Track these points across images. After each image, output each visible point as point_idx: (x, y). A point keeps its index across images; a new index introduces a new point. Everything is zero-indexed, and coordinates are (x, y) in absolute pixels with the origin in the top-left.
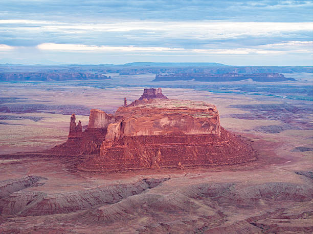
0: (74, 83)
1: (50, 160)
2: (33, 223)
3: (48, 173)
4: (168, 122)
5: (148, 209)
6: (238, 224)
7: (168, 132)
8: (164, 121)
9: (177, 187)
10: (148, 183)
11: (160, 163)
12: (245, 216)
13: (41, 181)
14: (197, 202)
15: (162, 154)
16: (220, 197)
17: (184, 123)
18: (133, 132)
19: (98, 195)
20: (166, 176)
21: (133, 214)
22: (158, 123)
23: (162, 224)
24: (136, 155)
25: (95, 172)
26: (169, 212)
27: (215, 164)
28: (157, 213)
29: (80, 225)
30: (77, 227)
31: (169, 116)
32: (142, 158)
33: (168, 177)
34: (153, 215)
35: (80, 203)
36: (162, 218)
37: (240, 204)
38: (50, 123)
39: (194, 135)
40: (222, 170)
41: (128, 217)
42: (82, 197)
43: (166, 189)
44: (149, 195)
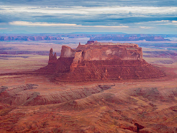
0: (43, 42)
1: (38, 76)
2: (32, 109)
3: (38, 83)
4: (111, 52)
5: (105, 102)
6: (164, 110)
7: (111, 59)
8: (109, 52)
9: (121, 89)
10: (102, 88)
11: (107, 77)
12: (168, 106)
13: (34, 87)
14: (135, 98)
15: (108, 72)
16: (149, 95)
17: (121, 52)
18: (89, 58)
19: (71, 94)
20: (112, 84)
21: (96, 105)
22: (105, 53)
23: (116, 111)
24: (92, 72)
25: (67, 81)
26: (119, 103)
27: (141, 78)
28: (111, 104)
29: (63, 111)
30: (61, 112)
31: (112, 49)
32: (96, 74)
33: (114, 84)
34: (109, 105)
35: (60, 99)
36: (115, 107)
37: (162, 99)
38: (34, 59)
39: (127, 60)
40: (146, 81)
41: (94, 106)
42: (61, 95)
43: (114, 91)
44: (105, 94)
